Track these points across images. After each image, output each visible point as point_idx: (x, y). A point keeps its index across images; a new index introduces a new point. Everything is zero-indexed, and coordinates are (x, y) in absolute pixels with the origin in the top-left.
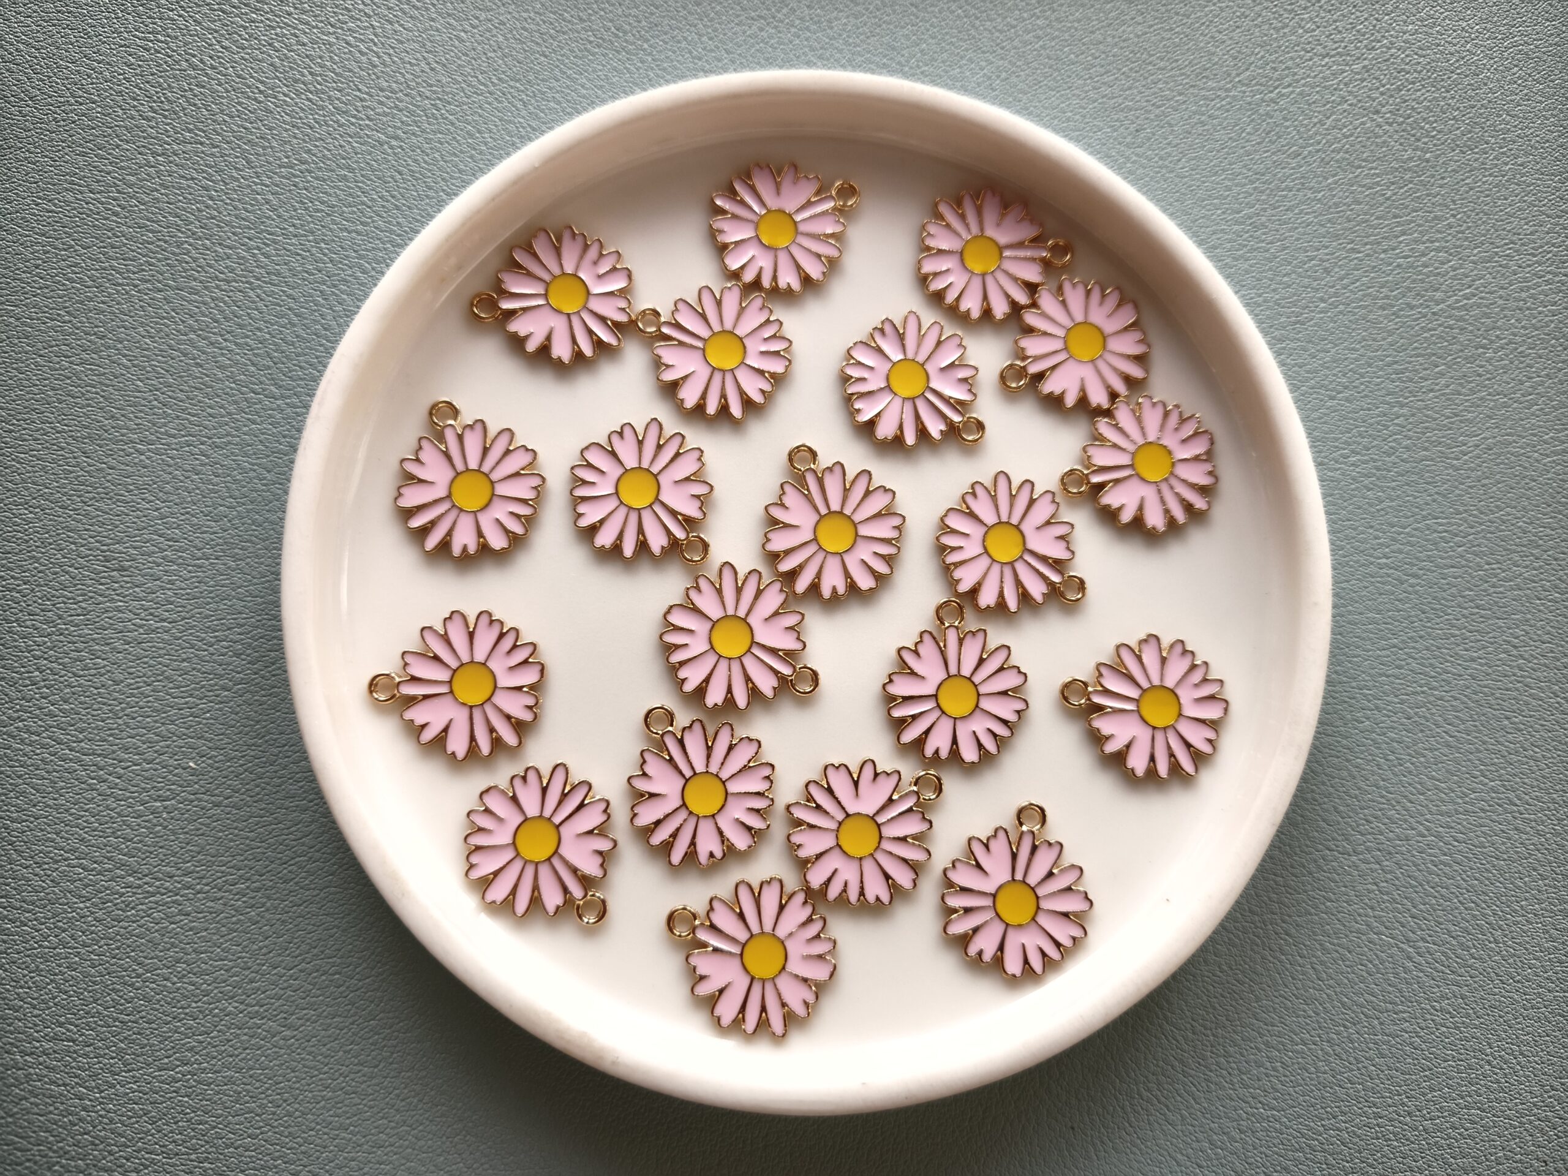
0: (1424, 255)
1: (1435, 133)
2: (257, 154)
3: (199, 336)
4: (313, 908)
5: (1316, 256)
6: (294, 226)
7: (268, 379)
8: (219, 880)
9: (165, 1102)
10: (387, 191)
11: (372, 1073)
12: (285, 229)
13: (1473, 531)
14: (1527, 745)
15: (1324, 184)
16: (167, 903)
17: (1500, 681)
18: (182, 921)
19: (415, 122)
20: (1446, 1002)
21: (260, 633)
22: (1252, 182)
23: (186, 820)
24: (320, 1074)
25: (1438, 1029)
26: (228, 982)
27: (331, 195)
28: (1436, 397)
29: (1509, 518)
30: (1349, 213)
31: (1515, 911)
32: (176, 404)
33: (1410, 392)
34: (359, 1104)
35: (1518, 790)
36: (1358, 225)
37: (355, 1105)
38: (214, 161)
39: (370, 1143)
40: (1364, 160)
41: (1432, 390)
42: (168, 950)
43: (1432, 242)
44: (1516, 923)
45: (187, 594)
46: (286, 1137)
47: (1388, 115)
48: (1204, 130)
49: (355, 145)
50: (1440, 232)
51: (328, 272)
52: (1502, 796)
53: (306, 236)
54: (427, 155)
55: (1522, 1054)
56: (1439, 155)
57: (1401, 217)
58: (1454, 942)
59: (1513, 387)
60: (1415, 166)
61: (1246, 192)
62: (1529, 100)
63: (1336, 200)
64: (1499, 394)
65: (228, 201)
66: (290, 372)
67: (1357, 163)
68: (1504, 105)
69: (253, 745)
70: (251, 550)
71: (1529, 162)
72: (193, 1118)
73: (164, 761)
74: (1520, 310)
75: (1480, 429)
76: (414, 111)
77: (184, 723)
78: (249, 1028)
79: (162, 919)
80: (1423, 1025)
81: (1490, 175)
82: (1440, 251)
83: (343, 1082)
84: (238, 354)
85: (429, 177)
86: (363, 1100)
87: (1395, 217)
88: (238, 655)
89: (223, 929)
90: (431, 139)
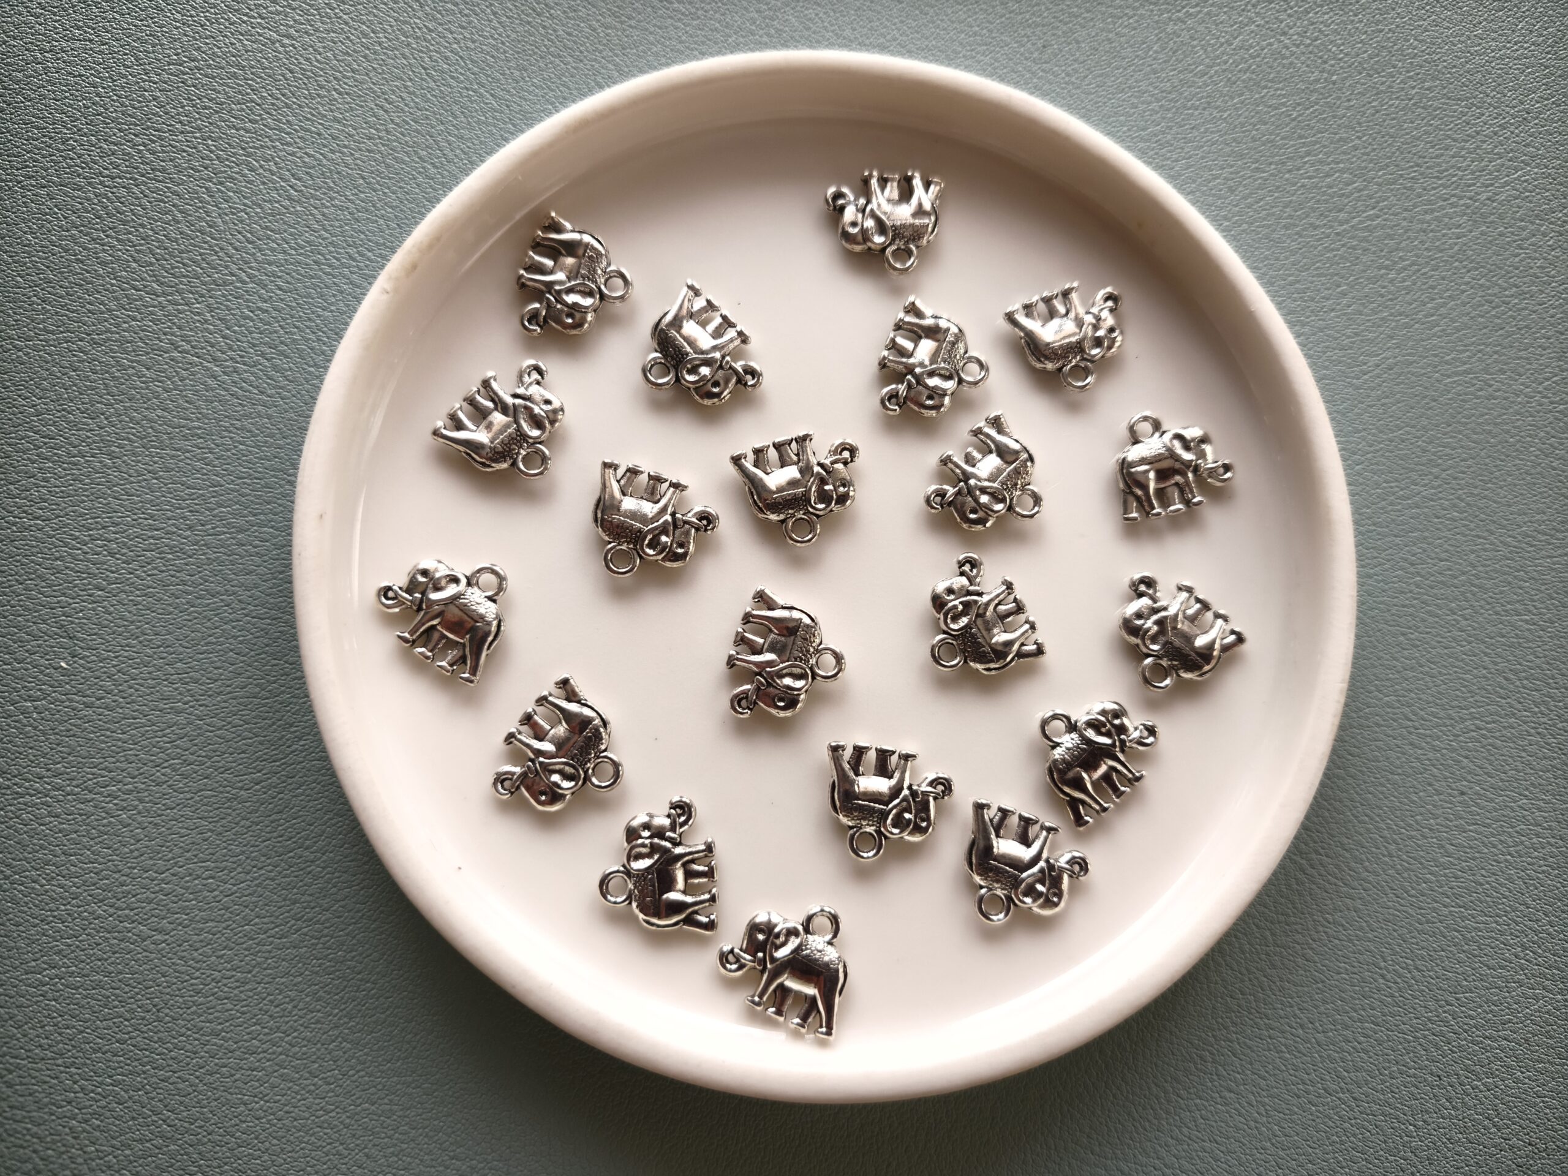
0: (1327, 176)
1: (1342, 56)
2: (145, 51)
3: (81, 232)
4: (187, 812)
5: (1222, 174)
6: (181, 122)
7: (150, 276)
8: (90, 782)
9: (31, 1006)
10: (277, 89)
11: (246, 978)
12: (171, 125)
13: (1372, 449)
14: (1423, 661)
15: (1230, 103)
16: (37, 804)
17: (1397, 597)
18: (51, 822)
19: (308, 20)
20: (1339, 914)
21: (135, 532)
22: (1158, 100)
23: (56, 721)
24: (192, 978)
25: (1330, 941)
26: (98, 885)
27: (219, 92)
28: (1338, 317)
29: (1409, 437)
30: (1254, 132)
31: (1410, 826)
32: (55, 300)
33: (1312, 311)
34: (231, 1010)
35: (1413, 705)
36: (1264, 145)
37: (227, 1010)
38: (103, 58)
39: (242, 1050)
40: (1272, 81)
41: (1333, 310)
42: (37, 852)
43: (1338, 163)
44: (1411, 838)
45: (62, 492)
46: (155, 1042)
47: (1295, 37)
48: (1111, 48)
49: (246, 42)
50: (1344, 153)
51: (214, 169)
52: (1397, 711)
53: (192, 132)
54: (320, 54)
55: (1417, 968)
56: (1346, 78)
57: (1307, 138)
58: (1347, 855)
59: (1415, 308)
60: (1321, 88)
61: (1153, 110)
62: (1436, 26)
63: (1241, 119)
64: (1400, 315)
65: (115, 98)
66: (173, 268)
67: (1263, 83)
68: (1412, 30)
69: (127, 646)
70: (128, 448)
71: (1436, 87)
72: (59, 1022)
73: (35, 660)
74: (1424, 232)
75: (1381, 349)
76: (308, 10)
77: (56, 622)
78: (119, 932)
79: (31, 820)
80: (1316, 936)
81: (1397, 98)
82: (1345, 173)
83: (216, 987)
84: (120, 250)
85: (321, 76)
86: (235, 1006)
87: (1300, 137)
88: (112, 554)
89: (93, 831)
90: (325, 38)
